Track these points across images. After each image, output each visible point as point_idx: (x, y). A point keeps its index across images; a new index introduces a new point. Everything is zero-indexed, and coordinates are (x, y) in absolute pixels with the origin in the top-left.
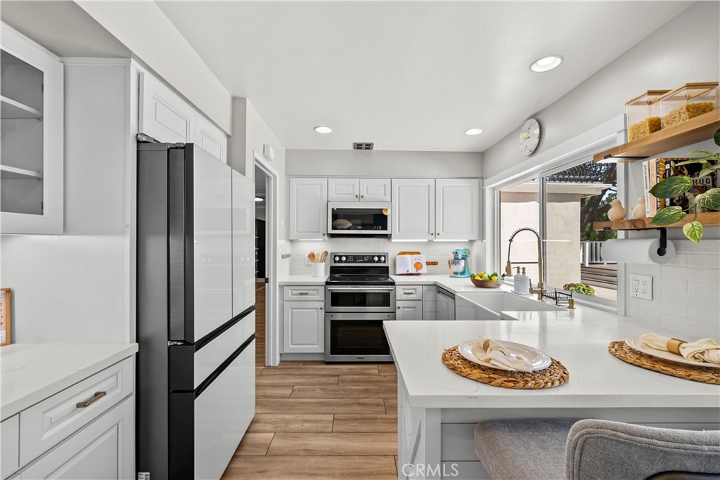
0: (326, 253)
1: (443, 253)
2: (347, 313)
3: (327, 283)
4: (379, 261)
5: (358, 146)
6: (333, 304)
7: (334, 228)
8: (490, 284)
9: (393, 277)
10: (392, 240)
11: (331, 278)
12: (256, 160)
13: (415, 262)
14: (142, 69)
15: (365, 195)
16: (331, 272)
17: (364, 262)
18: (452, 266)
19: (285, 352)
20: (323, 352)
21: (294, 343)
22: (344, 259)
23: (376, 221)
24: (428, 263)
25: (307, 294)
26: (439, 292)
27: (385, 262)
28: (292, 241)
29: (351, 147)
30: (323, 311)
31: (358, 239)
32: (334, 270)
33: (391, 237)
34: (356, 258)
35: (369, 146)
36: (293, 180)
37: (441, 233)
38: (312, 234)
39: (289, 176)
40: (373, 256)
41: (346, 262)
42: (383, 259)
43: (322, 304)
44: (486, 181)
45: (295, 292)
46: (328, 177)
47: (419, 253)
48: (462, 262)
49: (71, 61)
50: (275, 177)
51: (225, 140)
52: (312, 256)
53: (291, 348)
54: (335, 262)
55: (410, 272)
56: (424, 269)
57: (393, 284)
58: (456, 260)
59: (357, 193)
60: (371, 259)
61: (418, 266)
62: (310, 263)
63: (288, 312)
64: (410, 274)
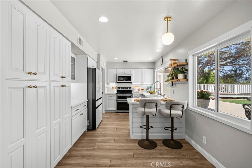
0: (116, 87)
1: (145, 87)
2: (121, 101)
3: (117, 94)
4: (129, 89)
5: (124, 61)
6: (118, 99)
7: (118, 81)
8: (153, 93)
9: (132, 93)
10: (133, 84)
11: (117, 93)
12: (102, 67)
13: (138, 89)
14: (88, 56)
15: (126, 73)
16: (117, 92)
17: (126, 89)
18: (147, 90)
19: (107, 110)
20: (115, 110)
21: (109, 107)
22: (121, 88)
23: (128, 79)
24: (141, 89)
25: (112, 96)
26: (143, 96)
27: (131, 89)
28: (108, 84)
29: (122, 61)
30: (116, 100)
31: (124, 83)
32: (118, 91)
33: (132, 83)
34: (123, 88)
35: (126, 61)
36: (108, 69)
37: (144, 82)
38: (113, 82)
39: (107, 68)
40: (128, 88)
41: (121, 89)
42: (130, 88)
43: (115, 99)
44: (155, 69)
45: (109, 96)
46: (117, 68)
47: (139, 87)
48: (149, 89)
49: (78, 56)
50: (104, 69)
51: (96, 63)
52: (113, 88)
53: (108, 109)
54: (118, 89)
55: (137, 91)
56: (140, 91)
57: (132, 94)
58: (148, 89)
59: (124, 72)
60: (127, 88)
61: (139, 90)
62: (112, 89)
63: (107, 100)
64: (137, 92)
